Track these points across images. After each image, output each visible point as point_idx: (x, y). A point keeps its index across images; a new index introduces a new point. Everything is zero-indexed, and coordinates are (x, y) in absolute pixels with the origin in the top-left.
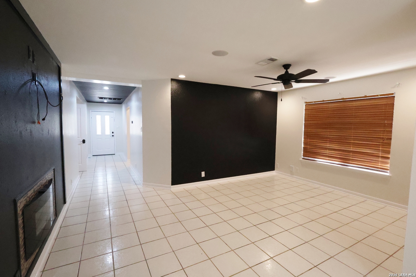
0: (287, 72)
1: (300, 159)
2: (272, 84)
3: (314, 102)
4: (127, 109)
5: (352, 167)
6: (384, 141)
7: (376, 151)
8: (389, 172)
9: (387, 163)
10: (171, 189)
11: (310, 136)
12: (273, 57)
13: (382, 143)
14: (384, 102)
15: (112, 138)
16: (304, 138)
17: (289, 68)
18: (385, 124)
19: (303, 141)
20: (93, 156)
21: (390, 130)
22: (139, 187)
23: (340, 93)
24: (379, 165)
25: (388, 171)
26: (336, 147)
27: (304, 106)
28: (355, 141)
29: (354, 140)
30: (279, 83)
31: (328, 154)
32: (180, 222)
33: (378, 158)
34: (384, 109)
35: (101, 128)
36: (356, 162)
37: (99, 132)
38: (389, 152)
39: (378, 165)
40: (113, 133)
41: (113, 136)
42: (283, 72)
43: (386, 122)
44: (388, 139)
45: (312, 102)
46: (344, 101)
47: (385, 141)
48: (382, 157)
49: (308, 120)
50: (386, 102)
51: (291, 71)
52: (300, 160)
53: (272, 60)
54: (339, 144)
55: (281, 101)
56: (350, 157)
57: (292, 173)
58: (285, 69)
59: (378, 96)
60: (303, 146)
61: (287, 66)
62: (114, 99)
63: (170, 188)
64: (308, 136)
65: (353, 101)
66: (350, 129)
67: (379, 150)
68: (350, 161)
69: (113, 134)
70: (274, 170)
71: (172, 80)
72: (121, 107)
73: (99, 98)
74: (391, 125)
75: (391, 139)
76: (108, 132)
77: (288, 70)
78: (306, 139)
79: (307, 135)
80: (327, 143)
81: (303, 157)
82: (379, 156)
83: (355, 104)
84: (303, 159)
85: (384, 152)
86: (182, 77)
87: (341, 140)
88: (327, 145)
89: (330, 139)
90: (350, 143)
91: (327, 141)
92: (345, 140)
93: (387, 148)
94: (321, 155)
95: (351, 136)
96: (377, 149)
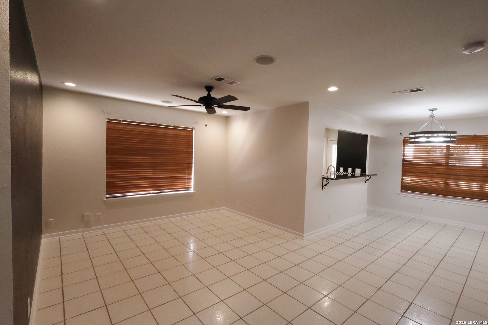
0: (209, 95)
1: (103, 199)
5: (166, 193)
7: (183, 175)
9: (190, 183)
11: (116, 165)
13: (187, 167)
17: (211, 91)
21: (191, 156)
26: (151, 175)
31: (143, 184)
33: (185, 180)
39: (186, 186)
43: (188, 150)
44: (191, 163)
45: (119, 120)
46: (154, 126)
47: (189, 166)
48: (188, 179)
50: (189, 134)
55: (206, 126)
56: (165, 183)
58: (207, 90)
59: (184, 128)
61: (209, 88)
64: (113, 166)
67: (186, 173)
79: (113, 164)
80: (141, 172)
81: (106, 196)
82: (186, 178)
83: (168, 132)
84: (107, 198)
85: (188, 174)
87: (154, 167)
88: (141, 174)
89: (143, 167)
90: (163, 169)
91: (141, 169)
92: (160, 167)
93: (190, 171)
94: (132, 187)
95: (165, 163)
96: (184, 173)
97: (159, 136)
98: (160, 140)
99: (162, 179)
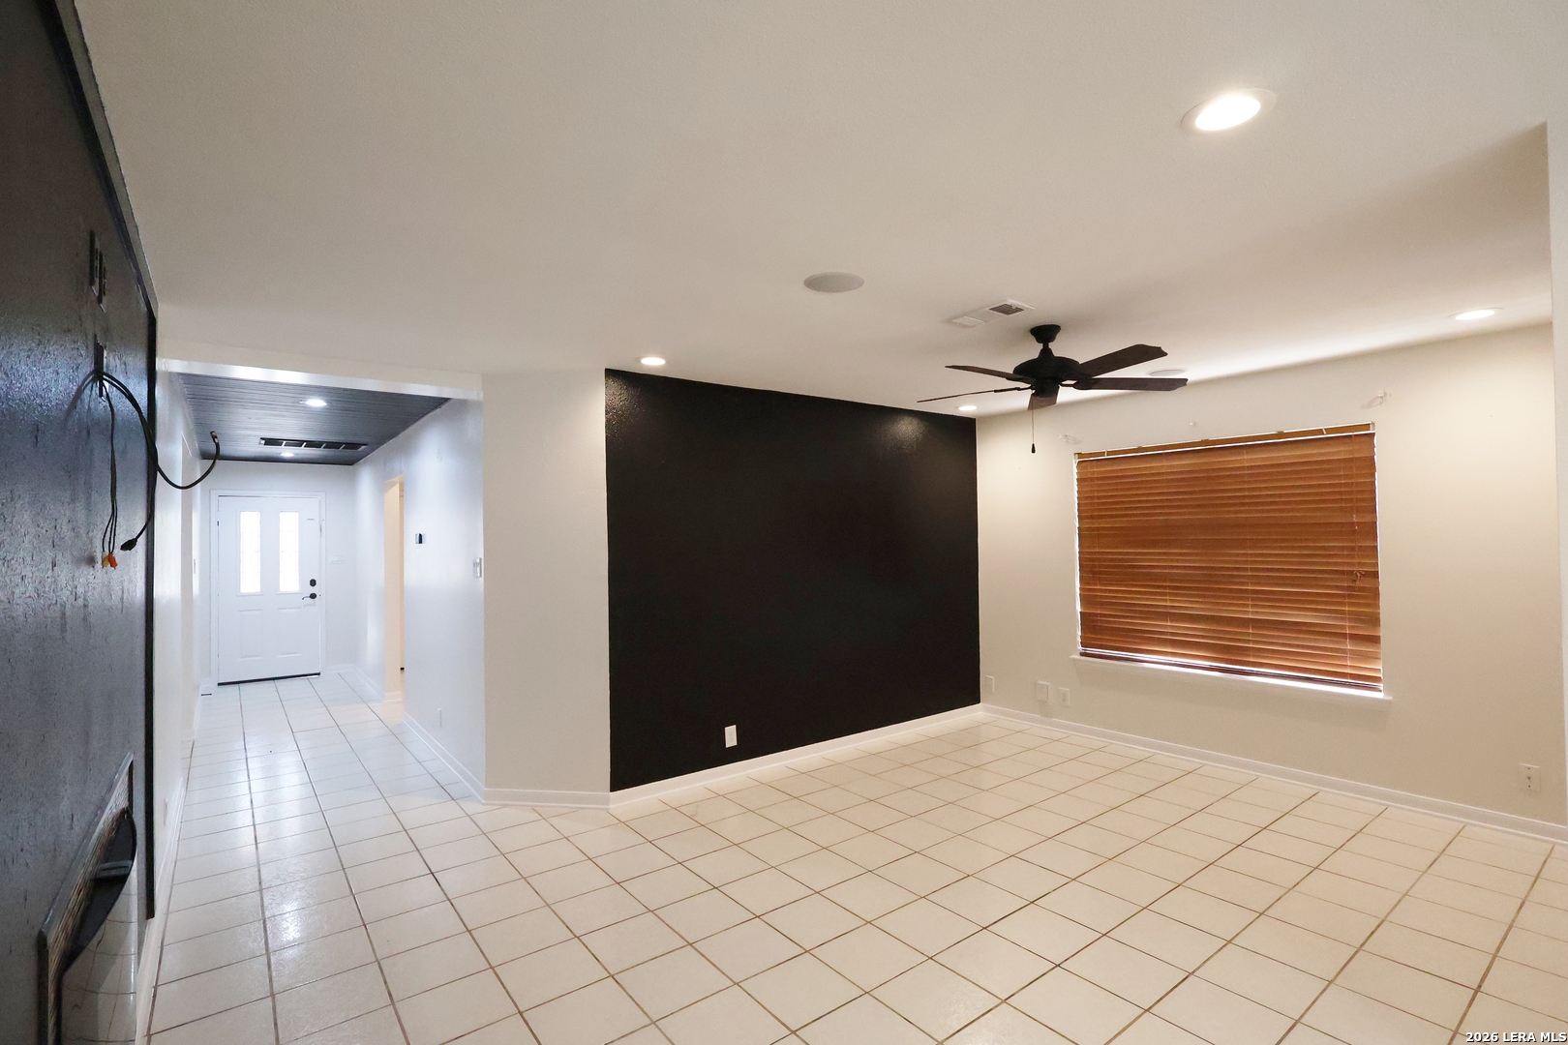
0: (1046, 352)
1: (1074, 656)
2: (995, 391)
3: (1109, 453)
4: (382, 486)
5: (1259, 677)
6: (1355, 581)
7: (1329, 618)
8: (1382, 688)
9: (1375, 657)
10: (611, 807)
11: (1100, 573)
12: (1010, 302)
13: (1349, 588)
14: (1339, 452)
15: (309, 605)
16: (1082, 578)
17: (1052, 338)
18: (1353, 524)
19: (1078, 591)
20: (219, 684)
21: (1369, 544)
22: (472, 808)
23: (1195, 424)
24: (1350, 666)
25: (1381, 686)
26: (1197, 608)
27: (1075, 466)
28: (1259, 584)
29: (1257, 581)
30: (1019, 389)
31: (1172, 634)
32: (691, 945)
33: (1341, 643)
34: (1346, 476)
35: (259, 567)
36: (1272, 658)
37: (250, 582)
38: (1375, 621)
39: (1345, 667)
40: (313, 583)
41: (313, 596)
42: (1032, 351)
43: (1355, 520)
44: (1367, 574)
45: (1103, 454)
46: (1209, 448)
47: (1358, 584)
48: (1354, 637)
49: (1092, 517)
50: (1351, 452)
51: (1060, 348)
52: (1074, 660)
53: (1006, 310)
54: (1204, 596)
56: (1249, 641)
57: (1044, 709)
58: (1038, 341)
59: (1320, 432)
60: (1079, 609)
61: (1045, 333)
62: (330, 445)
63: (607, 801)
64: (1094, 573)
65: (1240, 450)
66: (1241, 543)
67: (1343, 612)
68: (1248, 656)
69: (313, 590)
70: (978, 701)
71: (611, 374)
72: (353, 479)
73: (263, 442)
74: (1371, 530)
75: (1375, 575)
76: (291, 581)
77: (1051, 345)
78: (1088, 584)
79: (1092, 570)
80: (1165, 594)
81: (1080, 648)
82: (1344, 635)
83: (1246, 459)
84: (1082, 654)
85: (1357, 618)
86: (653, 363)
87: (1208, 584)
88: (1165, 600)
89: (1172, 581)
90: (1241, 591)
91: (1164, 587)
92: (1224, 583)
93: (1368, 605)
94: (1145, 638)
95: (1246, 569)
96: (1336, 611)
97: (1218, 477)
98: (1230, 490)
99: (1238, 626)
